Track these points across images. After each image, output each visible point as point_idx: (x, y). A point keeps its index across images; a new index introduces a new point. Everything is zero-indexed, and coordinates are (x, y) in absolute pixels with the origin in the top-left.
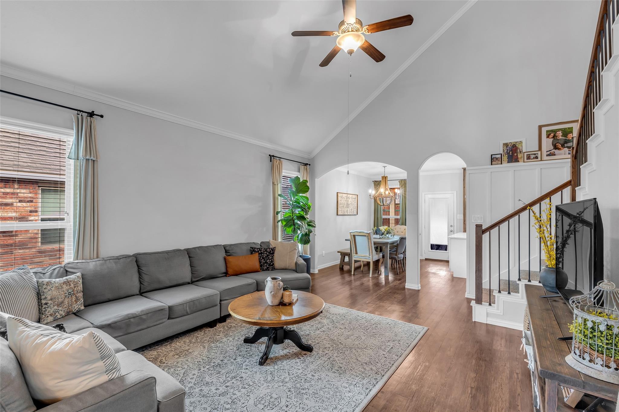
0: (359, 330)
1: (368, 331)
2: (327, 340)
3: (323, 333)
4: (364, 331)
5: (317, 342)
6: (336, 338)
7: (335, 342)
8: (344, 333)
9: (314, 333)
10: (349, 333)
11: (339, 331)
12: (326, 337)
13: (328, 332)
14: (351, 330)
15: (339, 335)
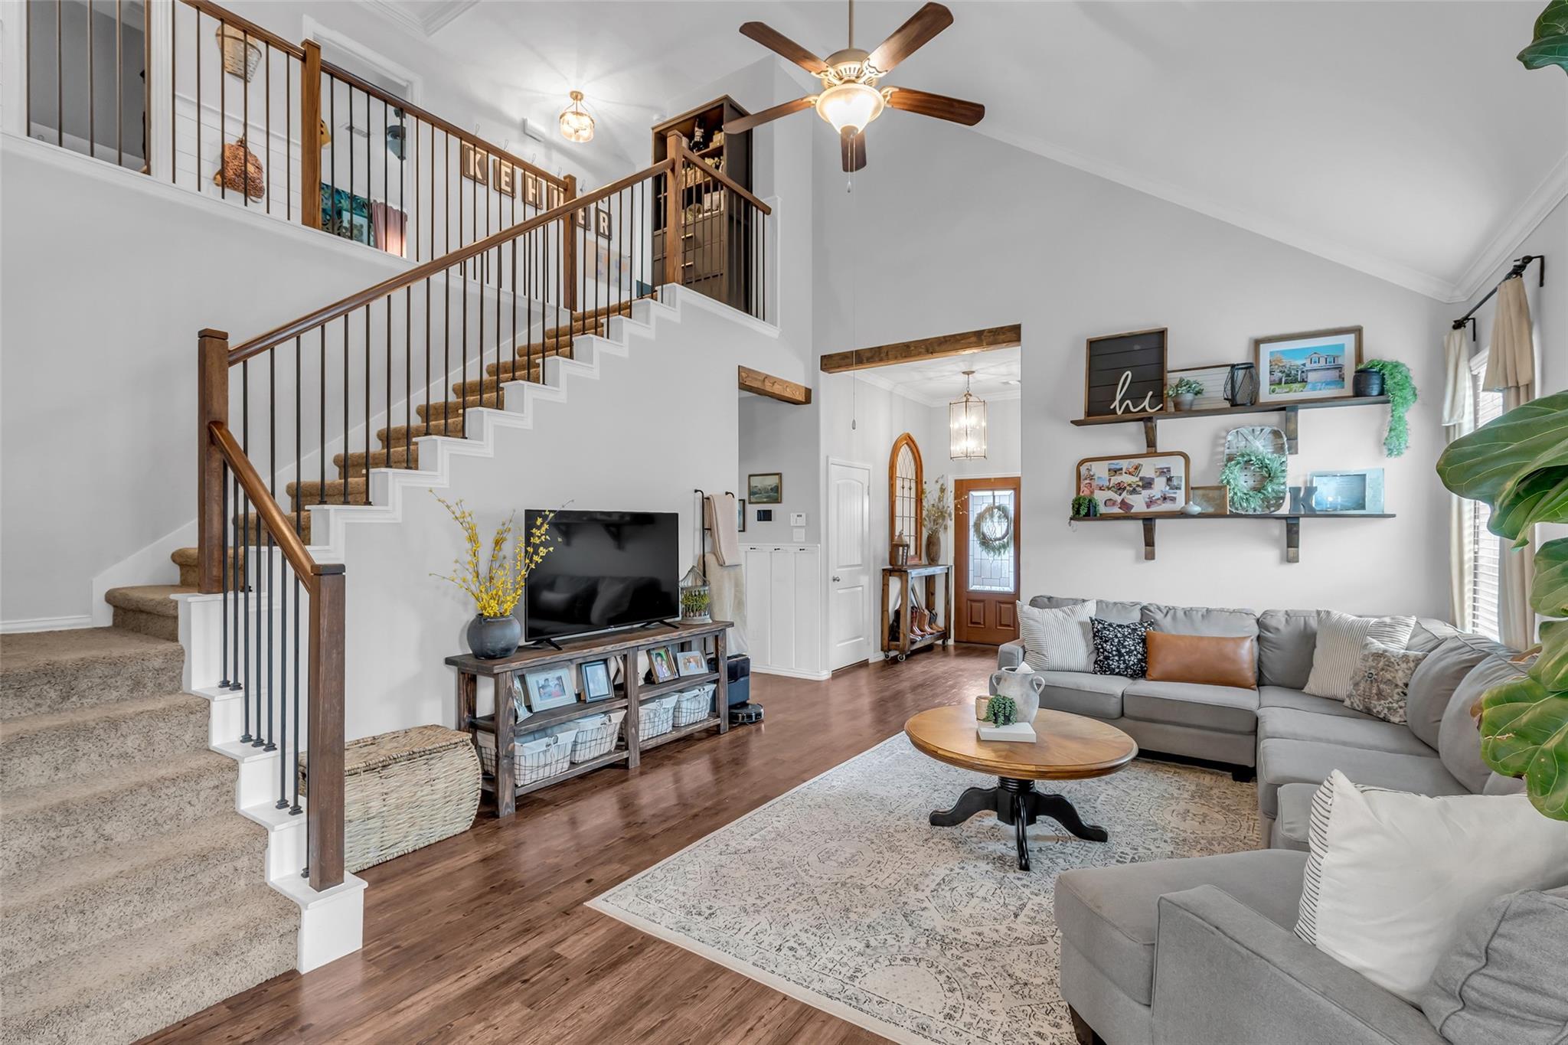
0: (819, 882)
1: (792, 881)
2: (906, 850)
3: (927, 870)
4: (806, 879)
5: (930, 844)
6: (887, 855)
7: (886, 845)
8: (863, 871)
9: (952, 870)
10: (850, 871)
11: (882, 877)
12: (912, 856)
13: (911, 872)
14: (843, 880)
15: (879, 863)
